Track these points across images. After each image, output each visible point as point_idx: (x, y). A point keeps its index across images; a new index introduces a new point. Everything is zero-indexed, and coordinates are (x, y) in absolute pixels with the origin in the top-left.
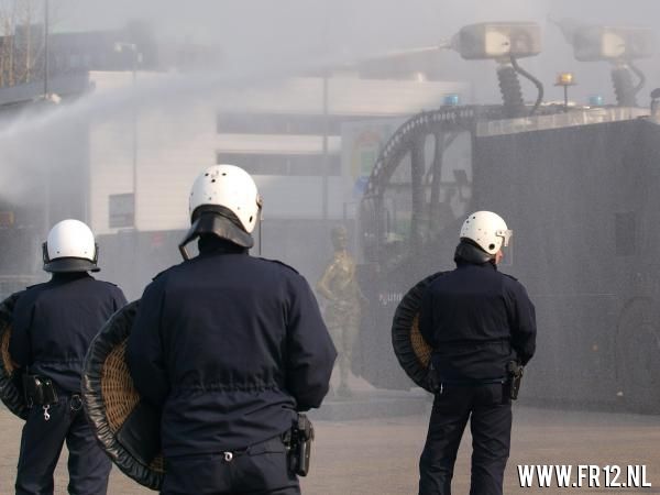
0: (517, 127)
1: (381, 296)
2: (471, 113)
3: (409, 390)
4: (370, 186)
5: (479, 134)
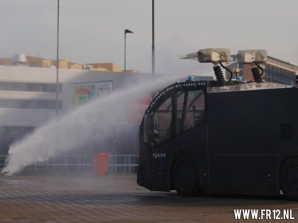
0: (222, 90)
1: (154, 155)
2: (204, 84)
3: (169, 191)
4: (148, 111)
5: (208, 92)
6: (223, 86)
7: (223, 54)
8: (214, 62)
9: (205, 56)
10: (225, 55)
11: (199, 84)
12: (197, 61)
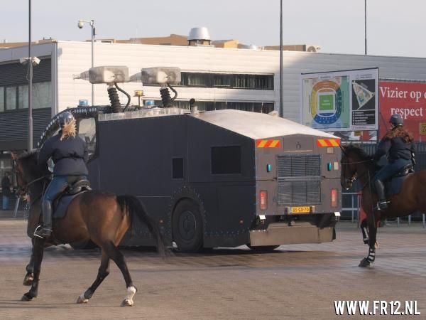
2: (95, 109)
5: (99, 120)
6: (117, 112)
7: (119, 73)
8: (108, 83)
9: (97, 75)
10: (122, 75)
11: (90, 110)
12: (88, 82)
